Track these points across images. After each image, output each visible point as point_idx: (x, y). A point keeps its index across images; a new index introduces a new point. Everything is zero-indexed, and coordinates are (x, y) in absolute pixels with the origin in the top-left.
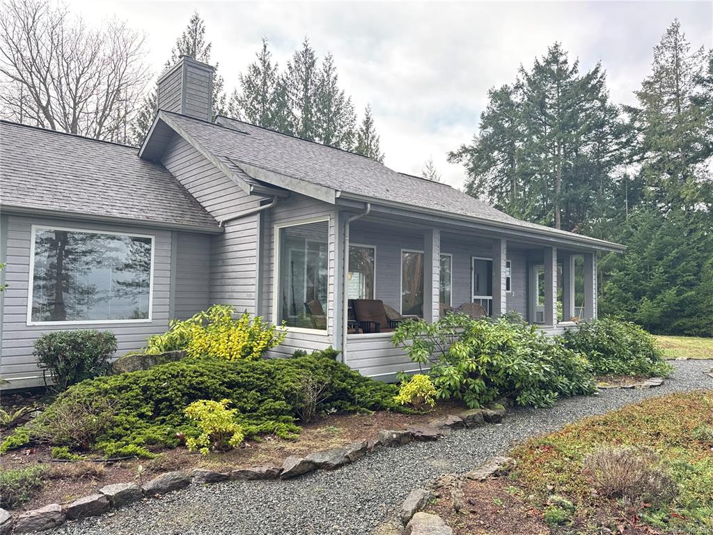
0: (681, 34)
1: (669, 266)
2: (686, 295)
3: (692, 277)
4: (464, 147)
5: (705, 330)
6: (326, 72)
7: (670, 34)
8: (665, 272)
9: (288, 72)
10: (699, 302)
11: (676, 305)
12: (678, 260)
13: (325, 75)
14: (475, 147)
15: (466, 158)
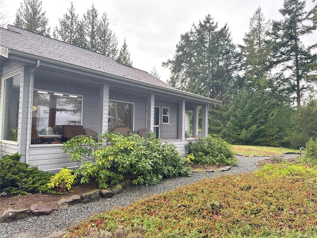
0: (261, 13)
1: (254, 115)
2: (261, 128)
3: (263, 120)
4: (169, 60)
5: (268, 143)
6: (103, 20)
7: (257, 13)
8: (253, 118)
9: (84, 19)
10: (266, 131)
11: (257, 132)
12: (258, 112)
13: (103, 22)
14: (174, 60)
15: (170, 65)
